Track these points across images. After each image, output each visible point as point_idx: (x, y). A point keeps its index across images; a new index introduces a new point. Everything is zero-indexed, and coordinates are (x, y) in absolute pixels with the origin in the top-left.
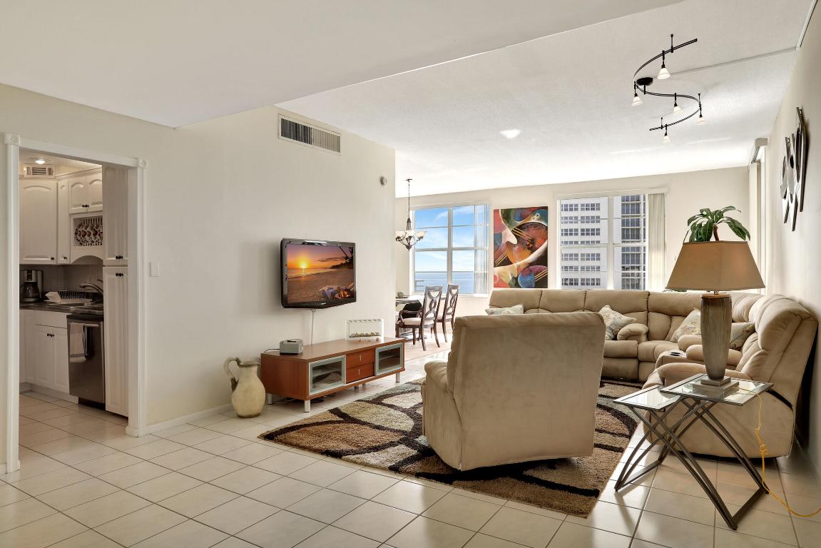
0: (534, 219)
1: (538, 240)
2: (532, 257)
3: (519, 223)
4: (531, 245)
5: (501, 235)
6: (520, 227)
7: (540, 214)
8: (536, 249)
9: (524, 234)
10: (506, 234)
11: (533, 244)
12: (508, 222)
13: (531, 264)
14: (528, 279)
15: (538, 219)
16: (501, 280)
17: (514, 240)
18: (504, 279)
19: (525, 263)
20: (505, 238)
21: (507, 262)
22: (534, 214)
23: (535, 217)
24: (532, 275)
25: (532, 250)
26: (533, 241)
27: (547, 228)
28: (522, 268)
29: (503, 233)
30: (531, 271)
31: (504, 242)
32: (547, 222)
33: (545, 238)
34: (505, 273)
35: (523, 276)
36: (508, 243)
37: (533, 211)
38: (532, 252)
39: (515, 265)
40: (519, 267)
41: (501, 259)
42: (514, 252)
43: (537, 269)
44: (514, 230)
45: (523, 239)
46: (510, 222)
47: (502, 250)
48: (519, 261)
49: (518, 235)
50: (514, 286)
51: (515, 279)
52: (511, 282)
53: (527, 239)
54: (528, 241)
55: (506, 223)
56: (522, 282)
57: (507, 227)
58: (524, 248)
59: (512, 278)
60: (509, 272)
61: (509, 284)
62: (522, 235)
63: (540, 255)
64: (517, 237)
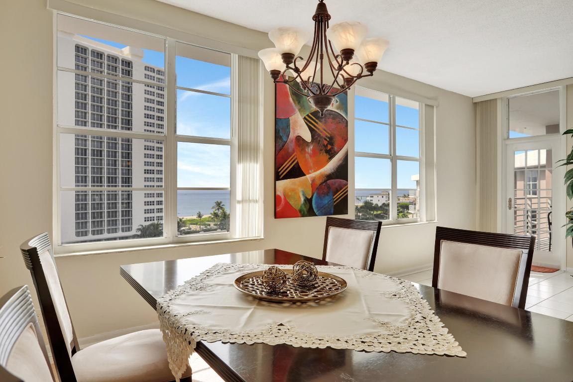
0: (334, 106)
1: (338, 140)
2: (331, 166)
3: (314, 108)
4: (329, 147)
5: (287, 120)
6: (315, 115)
7: (340, 100)
8: (336, 153)
9: (320, 126)
10: (296, 122)
11: (332, 144)
12: (299, 102)
13: (329, 177)
14: (326, 201)
15: (338, 108)
16: (287, 204)
17: (307, 136)
18: (292, 203)
19: (321, 175)
20: (294, 130)
21: (296, 172)
24: (331, 194)
25: (331, 154)
26: (331, 140)
27: (347, 123)
28: (318, 182)
29: (292, 119)
30: (329, 188)
31: (292, 136)
32: (346, 112)
33: (346, 138)
34: (293, 190)
35: (319, 195)
36: (299, 139)
38: (330, 158)
39: (309, 177)
40: (313, 181)
41: (287, 166)
42: (307, 156)
43: (337, 184)
44: (307, 117)
45: (319, 135)
46: (301, 102)
47: (290, 150)
48: (315, 171)
49: (313, 127)
50: (306, 213)
51: (308, 201)
52: (303, 207)
53: (324, 136)
54: (326, 140)
55: (297, 102)
56: (317, 207)
57: (297, 110)
58: (321, 150)
59: (305, 200)
60: (300, 189)
61: (300, 211)
62: (318, 129)
63: (341, 162)
64: (311, 130)
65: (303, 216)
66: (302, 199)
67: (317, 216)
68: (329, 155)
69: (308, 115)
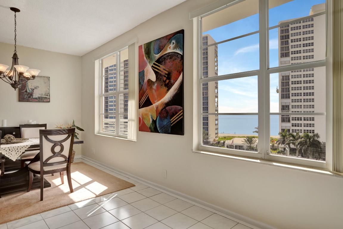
0: (170, 49)
1: (174, 74)
2: (168, 96)
3: (157, 56)
4: (167, 81)
5: (143, 71)
6: (159, 61)
7: (177, 41)
8: (172, 85)
9: (162, 67)
10: (147, 70)
11: (170, 79)
13: (168, 104)
14: (165, 122)
15: (174, 48)
16: (144, 123)
17: (153, 77)
18: (146, 122)
19: (162, 103)
20: (147, 76)
21: (148, 103)
22: (171, 43)
23: (172, 46)
24: (169, 117)
25: (169, 86)
26: (169, 76)
27: (182, 57)
28: (160, 109)
29: (145, 70)
30: (167, 113)
31: (146, 80)
32: (183, 49)
33: (181, 70)
34: (146, 115)
35: (161, 118)
36: (149, 81)
37: (169, 39)
38: (168, 90)
39: (154, 105)
40: (157, 108)
41: (144, 99)
42: (154, 91)
43: (173, 110)
44: (154, 65)
45: (161, 75)
46: (150, 57)
47: (145, 89)
48: (158, 101)
49: (157, 70)
50: (153, 130)
51: (154, 122)
52: (152, 125)
53: (164, 74)
54: (165, 76)
55: (148, 58)
56: (159, 127)
57: (148, 63)
58: (162, 85)
59: (152, 121)
60: (150, 114)
61: (150, 128)
62: (160, 70)
63: (176, 91)
64: (156, 73)
65: (152, 132)
66: (151, 120)
67: (159, 133)
68: (168, 87)
69: (154, 64)
